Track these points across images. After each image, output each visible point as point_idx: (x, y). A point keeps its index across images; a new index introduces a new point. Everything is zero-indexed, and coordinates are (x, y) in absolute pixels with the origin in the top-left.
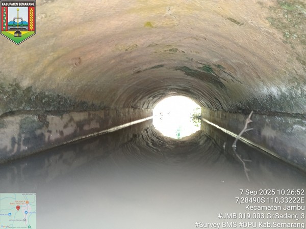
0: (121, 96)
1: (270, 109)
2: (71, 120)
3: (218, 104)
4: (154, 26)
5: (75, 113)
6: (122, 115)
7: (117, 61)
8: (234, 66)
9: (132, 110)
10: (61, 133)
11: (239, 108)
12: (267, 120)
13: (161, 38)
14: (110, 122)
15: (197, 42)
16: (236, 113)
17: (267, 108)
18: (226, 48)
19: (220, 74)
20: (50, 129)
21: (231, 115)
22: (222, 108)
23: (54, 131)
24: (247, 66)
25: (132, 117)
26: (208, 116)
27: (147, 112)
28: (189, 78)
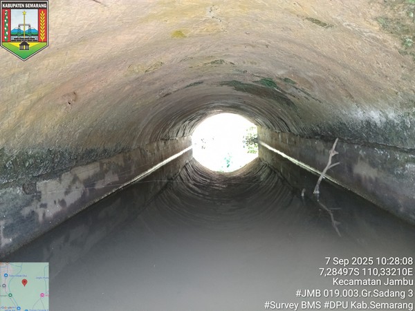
0: (144, 129)
1: (367, 139)
2: (75, 179)
3: (283, 125)
4: (187, 35)
5: (80, 167)
6: (149, 154)
7: (134, 86)
8: (310, 80)
9: (162, 144)
10: (63, 203)
11: (316, 134)
12: (361, 152)
13: (197, 49)
14: (133, 168)
15: (253, 50)
16: (310, 138)
17: (361, 137)
18: (299, 58)
19: (287, 89)
20: (44, 202)
21: (302, 140)
22: (290, 131)
23: (50, 203)
24: (332, 82)
25: (163, 154)
26: (268, 138)
27: (183, 141)
28: (240, 93)
